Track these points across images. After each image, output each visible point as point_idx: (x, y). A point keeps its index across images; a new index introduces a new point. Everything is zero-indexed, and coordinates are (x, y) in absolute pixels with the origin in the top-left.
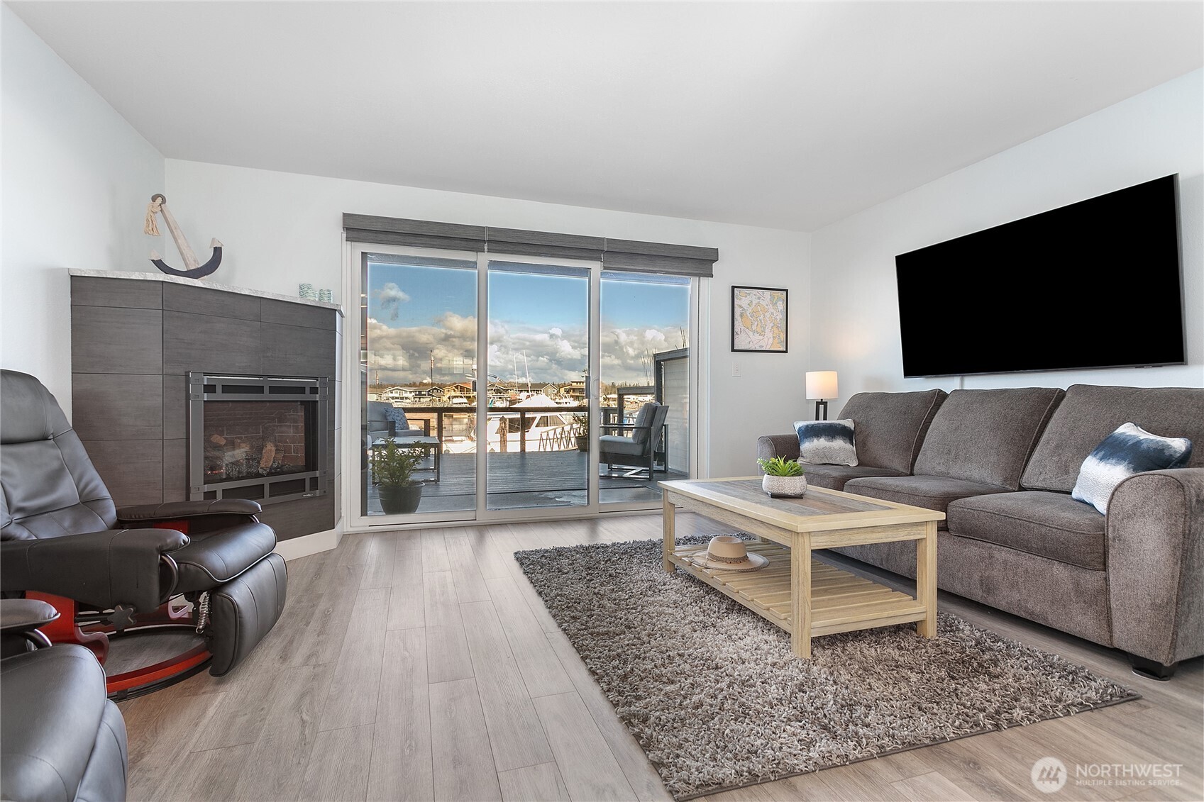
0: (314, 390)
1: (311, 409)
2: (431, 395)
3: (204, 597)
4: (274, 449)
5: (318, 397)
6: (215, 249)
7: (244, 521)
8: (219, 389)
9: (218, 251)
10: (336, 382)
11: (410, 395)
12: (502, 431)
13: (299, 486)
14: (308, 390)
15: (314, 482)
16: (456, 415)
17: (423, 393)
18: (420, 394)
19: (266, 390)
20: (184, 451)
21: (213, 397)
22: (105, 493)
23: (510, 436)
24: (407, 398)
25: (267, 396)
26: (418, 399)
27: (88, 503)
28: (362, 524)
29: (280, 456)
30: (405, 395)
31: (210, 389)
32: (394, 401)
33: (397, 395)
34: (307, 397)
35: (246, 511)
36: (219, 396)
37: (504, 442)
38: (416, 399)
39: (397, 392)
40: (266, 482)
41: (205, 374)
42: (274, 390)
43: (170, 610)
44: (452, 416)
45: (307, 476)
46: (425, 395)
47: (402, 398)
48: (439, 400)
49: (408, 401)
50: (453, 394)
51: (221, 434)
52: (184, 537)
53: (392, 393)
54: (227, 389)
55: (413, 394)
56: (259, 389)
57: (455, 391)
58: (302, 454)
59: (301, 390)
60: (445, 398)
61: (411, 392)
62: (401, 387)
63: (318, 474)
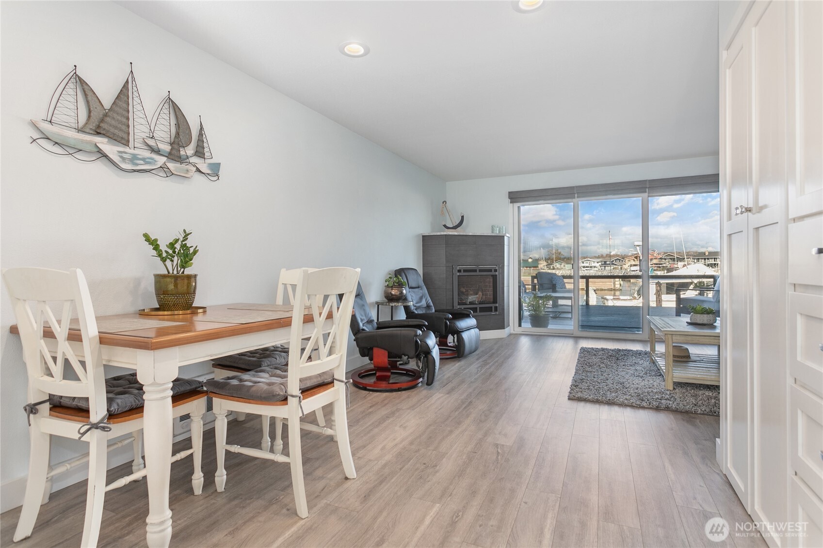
0: (496, 271)
1: (495, 277)
2: (614, 264)
3: (455, 336)
4: (481, 294)
5: (497, 273)
6: (462, 216)
7: (467, 316)
8: (462, 271)
9: (463, 217)
10: (505, 267)
11: (597, 265)
12: (658, 294)
13: (489, 309)
14: (493, 271)
15: (496, 308)
16: (632, 280)
17: (607, 263)
18: (605, 264)
19: (478, 271)
20: (452, 293)
21: (461, 274)
22: (432, 305)
23: (665, 297)
24: (595, 267)
25: (478, 273)
26: (603, 268)
27: (428, 307)
28: (518, 330)
29: (484, 297)
30: (593, 265)
31: (459, 271)
32: (585, 269)
33: (588, 265)
34: (493, 273)
35: (468, 313)
36: (462, 273)
37: (659, 300)
38: (602, 268)
39: (587, 263)
40: (478, 306)
41: (458, 266)
42: (481, 271)
43: (448, 343)
44: (630, 281)
45: (493, 305)
46: (610, 264)
47: (591, 267)
48: (621, 268)
49: (596, 269)
50: (633, 263)
51: (464, 288)
52: (450, 316)
53: (583, 263)
54: (465, 271)
55: (600, 263)
56: (475, 271)
57: (634, 260)
58: (492, 297)
59: (490, 270)
60: (625, 267)
61: (598, 262)
62: (591, 258)
63: (497, 305)
